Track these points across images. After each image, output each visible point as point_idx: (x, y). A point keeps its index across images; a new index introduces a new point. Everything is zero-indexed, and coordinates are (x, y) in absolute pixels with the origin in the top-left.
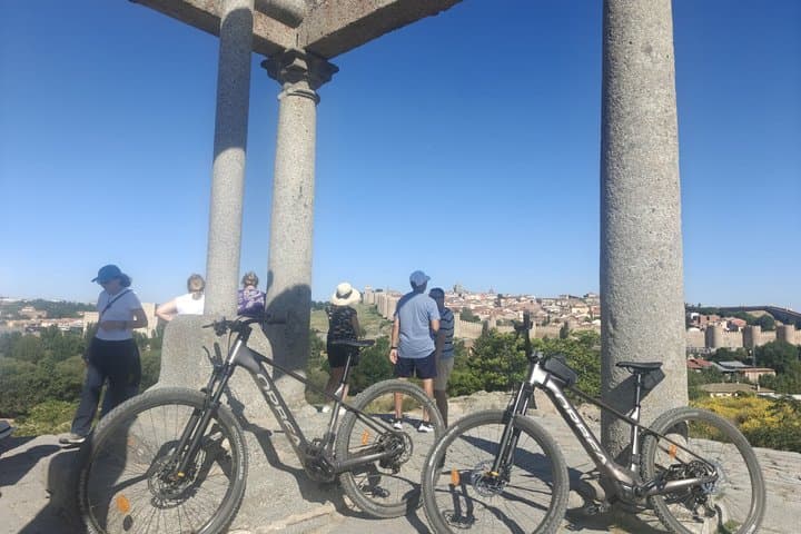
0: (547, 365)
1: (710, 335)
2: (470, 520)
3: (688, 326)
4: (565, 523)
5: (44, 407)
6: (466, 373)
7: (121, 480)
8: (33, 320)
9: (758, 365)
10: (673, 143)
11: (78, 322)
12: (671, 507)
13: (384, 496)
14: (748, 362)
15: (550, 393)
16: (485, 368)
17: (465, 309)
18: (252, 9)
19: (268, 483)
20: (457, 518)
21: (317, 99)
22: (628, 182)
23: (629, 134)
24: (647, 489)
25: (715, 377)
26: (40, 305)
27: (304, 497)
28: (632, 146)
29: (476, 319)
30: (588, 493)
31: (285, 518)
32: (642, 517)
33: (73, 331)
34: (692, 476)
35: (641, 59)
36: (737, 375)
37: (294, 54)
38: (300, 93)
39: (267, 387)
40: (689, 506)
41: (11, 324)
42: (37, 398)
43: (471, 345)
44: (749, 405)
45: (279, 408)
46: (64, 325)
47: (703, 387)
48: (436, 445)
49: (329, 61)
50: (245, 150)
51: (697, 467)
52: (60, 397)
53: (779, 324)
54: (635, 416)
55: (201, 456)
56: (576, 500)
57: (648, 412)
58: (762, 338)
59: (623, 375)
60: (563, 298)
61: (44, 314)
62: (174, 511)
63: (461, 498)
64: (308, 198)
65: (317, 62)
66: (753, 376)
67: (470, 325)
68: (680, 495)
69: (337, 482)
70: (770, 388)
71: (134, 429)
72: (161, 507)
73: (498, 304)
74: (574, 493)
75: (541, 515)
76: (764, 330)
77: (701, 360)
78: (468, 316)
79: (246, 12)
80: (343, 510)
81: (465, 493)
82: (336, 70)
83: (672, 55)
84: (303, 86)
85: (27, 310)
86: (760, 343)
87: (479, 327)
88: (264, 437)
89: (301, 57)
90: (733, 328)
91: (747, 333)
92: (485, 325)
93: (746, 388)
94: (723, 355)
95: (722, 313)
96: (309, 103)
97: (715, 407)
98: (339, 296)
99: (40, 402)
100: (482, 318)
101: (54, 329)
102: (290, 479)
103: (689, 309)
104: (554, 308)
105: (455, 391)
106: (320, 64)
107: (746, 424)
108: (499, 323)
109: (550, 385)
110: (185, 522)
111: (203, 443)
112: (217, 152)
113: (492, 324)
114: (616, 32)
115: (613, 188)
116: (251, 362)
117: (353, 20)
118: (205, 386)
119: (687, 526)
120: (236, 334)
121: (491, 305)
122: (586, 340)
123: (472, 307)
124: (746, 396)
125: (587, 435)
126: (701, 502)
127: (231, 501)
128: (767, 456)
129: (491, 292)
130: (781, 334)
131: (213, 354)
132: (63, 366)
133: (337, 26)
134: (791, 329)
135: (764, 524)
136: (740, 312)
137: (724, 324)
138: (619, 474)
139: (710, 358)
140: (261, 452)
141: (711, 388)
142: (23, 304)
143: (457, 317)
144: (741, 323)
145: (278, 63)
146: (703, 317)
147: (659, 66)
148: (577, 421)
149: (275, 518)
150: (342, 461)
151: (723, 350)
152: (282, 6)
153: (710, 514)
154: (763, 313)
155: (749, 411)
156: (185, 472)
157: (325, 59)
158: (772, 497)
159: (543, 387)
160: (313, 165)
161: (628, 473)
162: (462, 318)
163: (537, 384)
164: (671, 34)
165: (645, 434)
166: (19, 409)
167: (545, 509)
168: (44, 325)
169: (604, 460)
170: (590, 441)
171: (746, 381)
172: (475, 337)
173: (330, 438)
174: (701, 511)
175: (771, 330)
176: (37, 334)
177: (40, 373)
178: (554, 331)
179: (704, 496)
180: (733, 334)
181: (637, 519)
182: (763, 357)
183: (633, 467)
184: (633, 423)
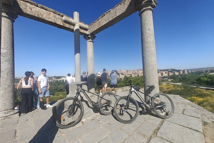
0: (134, 87)
1: (162, 74)
2: (123, 114)
3: (158, 73)
4: (139, 114)
5: (57, 93)
6: (123, 84)
7: (63, 112)
8: (54, 79)
9: (170, 78)
10: (154, 46)
11: (61, 79)
12: (157, 110)
13: (108, 110)
14: (169, 78)
15: (135, 92)
16: (125, 82)
17: (122, 73)
18: (79, 28)
19: (88, 111)
20: (120, 114)
21: (93, 42)
22: (147, 54)
23: (146, 45)
24: (153, 108)
25: (163, 81)
26: (55, 77)
27: (94, 112)
28: (147, 47)
29: (124, 74)
30: (142, 108)
31: (91, 116)
32: (152, 112)
33: (60, 81)
34: (161, 105)
35: (148, 32)
36: (167, 80)
37: (88, 35)
38: (90, 41)
39: (86, 95)
40: (160, 110)
41: (50, 80)
42: (56, 91)
43: (123, 79)
44: (169, 86)
45: (88, 99)
46: (59, 80)
47: (161, 83)
48: (116, 102)
49: (95, 35)
50: (80, 53)
51: (162, 103)
52: (59, 91)
53: (174, 71)
54: (150, 95)
55: (76, 107)
56: (140, 109)
57: (152, 94)
58: (171, 74)
59: (148, 88)
60: (138, 70)
61: (55, 78)
62: (71, 118)
63: (121, 110)
64: (93, 59)
65: (92, 36)
66: (170, 80)
67: (123, 75)
68: (159, 108)
69: (99, 110)
70: (173, 82)
71: (65, 102)
72: (69, 117)
73: (127, 72)
74: (140, 108)
75: (135, 112)
76: (171, 73)
77: (161, 78)
78: (122, 74)
79: (78, 29)
80: (101, 114)
81: (122, 109)
82: (96, 37)
83: (153, 30)
84: (90, 40)
85: (53, 78)
86: (171, 75)
87: (124, 76)
88: (86, 102)
89: (90, 35)
90: (166, 73)
91: (168, 74)
92: (125, 75)
93: (168, 83)
94: (164, 77)
95: (164, 70)
96: (92, 43)
97: (164, 86)
98: (98, 74)
99: (56, 92)
100: (125, 74)
101: (57, 80)
102: (91, 110)
103: (158, 70)
104: (136, 72)
105: (121, 87)
106: (93, 36)
107: (169, 89)
108: (127, 75)
109: (135, 91)
110: (74, 119)
111: (76, 105)
112: (75, 54)
113: (126, 75)
114: (143, 27)
115: (144, 55)
116: (83, 91)
117: (98, 28)
118: (75, 96)
119: (160, 114)
120: (80, 87)
121: (126, 72)
122: (141, 77)
123: (123, 72)
124: (169, 84)
125: (142, 99)
126: (162, 109)
127: (81, 115)
128: (173, 96)
129: (126, 70)
130: (174, 73)
131: (77, 89)
132: (59, 86)
133: (95, 29)
134: (176, 72)
135: (175, 112)
136: (167, 70)
137: (164, 72)
138: (148, 106)
139: (162, 78)
140: (86, 105)
141: (163, 83)
142: (52, 77)
143: (120, 74)
144: (167, 72)
145: (86, 36)
146: (161, 71)
147: (151, 32)
148: (140, 97)
149: (89, 117)
150: (100, 106)
151: (164, 76)
152: (85, 27)
153: (164, 111)
154: (171, 70)
155: (169, 87)
156: (73, 111)
157: (94, 35)
158: (175, 104)
159: (134, 91)
160: (93, 53)
161: (149, 105)
162: (121, 74)
163: (133, 91)
164: (153, 26)
165: (152, 98)
166: (53, 93)
167: (135, 111)
168: (56, 80)
169: (145, 103)
170: (142, 100)
171: (169, 81)
172: (123, 77)
173: (98, 103)
174: (163, 111)
175: (172, 73)
176: (55, 82)
177: (56, 87)
178: (136, 75)
179: (163, 108)
180: (166, 74)
181: (151, 113)
182: (171, 77)
183: (150, 104)
184: (150, 96)
